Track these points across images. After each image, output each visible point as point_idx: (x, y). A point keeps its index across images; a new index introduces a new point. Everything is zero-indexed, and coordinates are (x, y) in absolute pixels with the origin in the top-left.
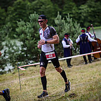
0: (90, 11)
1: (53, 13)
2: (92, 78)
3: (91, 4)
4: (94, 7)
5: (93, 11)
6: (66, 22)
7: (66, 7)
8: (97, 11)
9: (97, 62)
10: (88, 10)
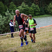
1: (4, 10)
3: (23, 6)
4: (25, 7)
5: (24, 9)
6: (11, 15)
7: (11, 7)
8: (26, 10)
10: (22, 9)
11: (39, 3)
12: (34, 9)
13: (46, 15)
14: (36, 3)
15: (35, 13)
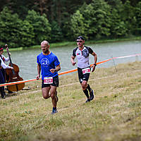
0: (4, 25)
2: (5, 120)
4: (8, 21)
9: (13, 98)
11: (49, 8)
12: (34, 27)
13: (66, 43)
14: (41, 9)
15: (36, 36)
